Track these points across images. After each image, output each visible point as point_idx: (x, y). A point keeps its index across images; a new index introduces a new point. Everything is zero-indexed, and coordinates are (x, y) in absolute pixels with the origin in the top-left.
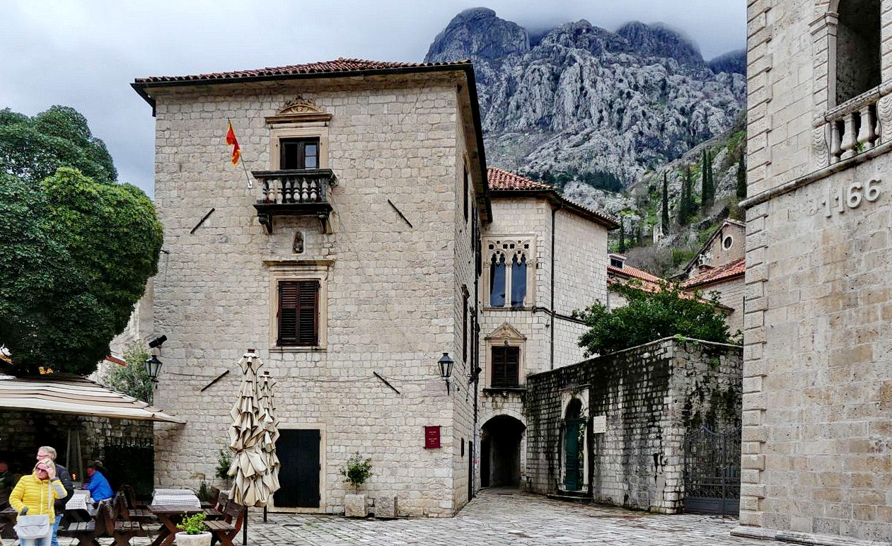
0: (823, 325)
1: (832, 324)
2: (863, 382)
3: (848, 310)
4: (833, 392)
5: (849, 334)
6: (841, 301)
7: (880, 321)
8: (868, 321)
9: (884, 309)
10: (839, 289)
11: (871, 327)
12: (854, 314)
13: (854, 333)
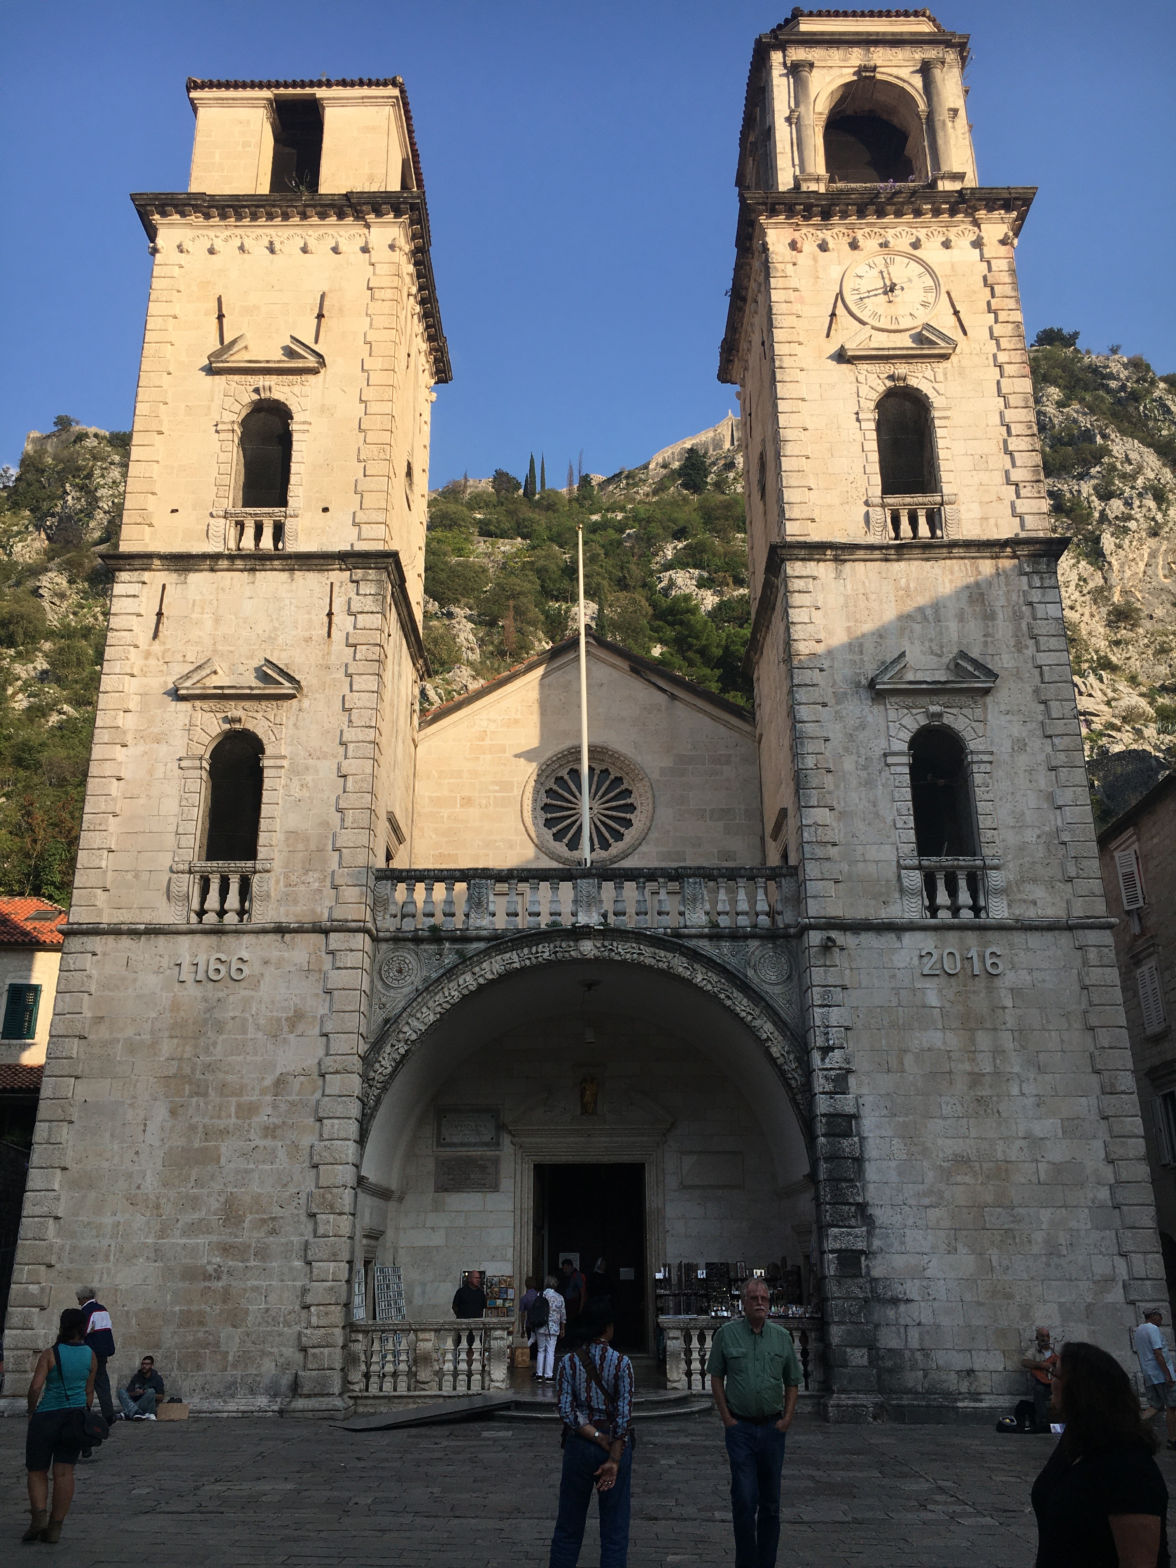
0: (161, 1112)
1: (173, 1112)
2: (205, 1191)
3: (195, 1100)
4: (165, 1200)
5: (193, 1128)
6: (187, 1087)
7: (233, 1120)
8: (219, 1117)
9: (239, 1106)
10: (187, 1070)
11: (221, 1123)
12: (202, 1104)
13: (200, 1129)
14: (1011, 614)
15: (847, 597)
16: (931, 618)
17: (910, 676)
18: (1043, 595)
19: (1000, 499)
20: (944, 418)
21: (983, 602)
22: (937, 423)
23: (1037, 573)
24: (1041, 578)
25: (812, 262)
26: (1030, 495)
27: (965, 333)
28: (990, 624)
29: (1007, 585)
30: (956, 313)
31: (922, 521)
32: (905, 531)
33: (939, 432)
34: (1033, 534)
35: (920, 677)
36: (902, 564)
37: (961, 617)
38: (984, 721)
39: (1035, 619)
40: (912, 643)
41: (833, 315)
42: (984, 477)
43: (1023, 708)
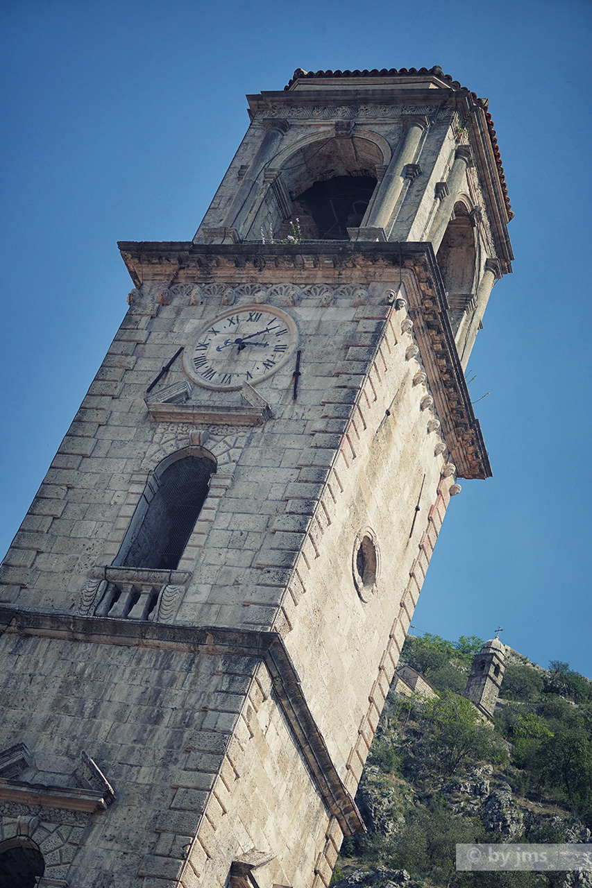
14: (179, 718)
15: (11, 675)
16: (87, 712)
17: (27, 777)
18: (223, 702)
19: (237, 583)
20: (221, 487)
21: (155, 700)
22: (212, 492)
23: (230, 674)
24: (232, 680)
25: (174, 316)
26: (269, 582)
27: (295, 397)
28: (149, 727)
29: (193, 683)
30: (297, 375)
31: (143, 600)
32: (116, 609)
33: (209, 502)
34: (250, 628)
35: (38, 779)
36: (90, 646)
37: (120, 717)
38: (79, 846)
39: (201, 729)
40: (51, 738)
41: (166, 370)
42: (232, 555)
43: (132, 835)
